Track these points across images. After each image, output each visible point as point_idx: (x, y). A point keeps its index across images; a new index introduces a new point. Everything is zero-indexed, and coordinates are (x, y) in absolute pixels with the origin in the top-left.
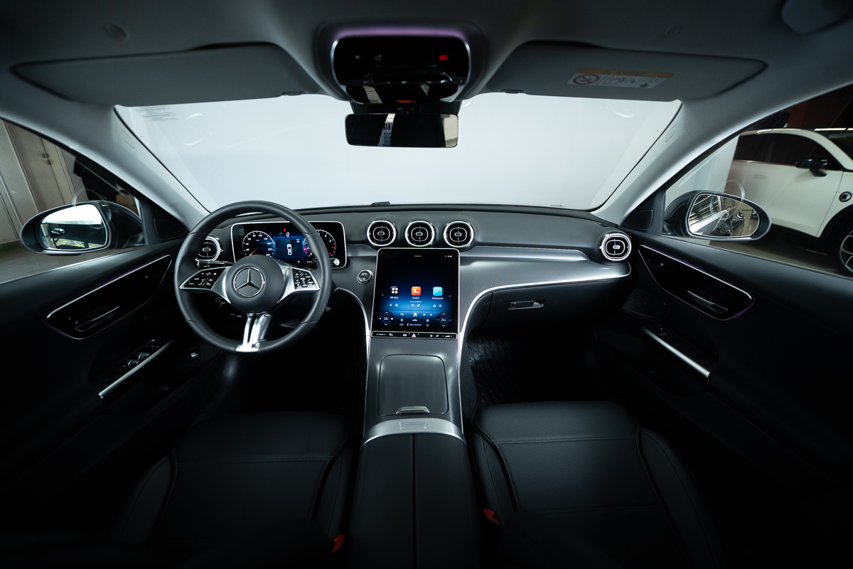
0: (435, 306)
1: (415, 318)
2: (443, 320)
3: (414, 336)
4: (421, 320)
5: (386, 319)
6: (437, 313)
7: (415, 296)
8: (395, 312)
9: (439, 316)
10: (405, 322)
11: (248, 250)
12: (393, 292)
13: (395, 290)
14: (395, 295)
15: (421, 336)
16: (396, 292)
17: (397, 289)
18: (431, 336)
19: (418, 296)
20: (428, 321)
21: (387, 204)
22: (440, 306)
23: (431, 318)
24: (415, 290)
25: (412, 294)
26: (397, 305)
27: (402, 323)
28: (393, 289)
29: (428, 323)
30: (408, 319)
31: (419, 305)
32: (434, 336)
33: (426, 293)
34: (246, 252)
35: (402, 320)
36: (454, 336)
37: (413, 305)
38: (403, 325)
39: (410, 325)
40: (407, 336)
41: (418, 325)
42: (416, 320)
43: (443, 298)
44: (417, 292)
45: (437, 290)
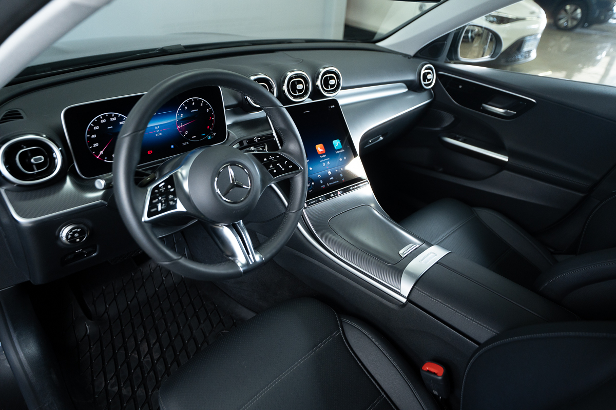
0: (340, 160)
1: (331, 176)
3: (339, 193)
4: (336, 176)
5: (309, 185)
7: (322, 155)
8: (313, 176)
10: (325, 183)
11: (96, 145)
15: (344, 191)
18: (352, 188)
19: (324, 154)
20: (341, 175)
22: (344, 158)
23: (342, 172)
24: (320, 148)
25: (319, 153)
26: (311, 169)
27: (322, 184)
29: (342, 178)
30: (326, 179)
31: (328, 163)
33: (330, 149)
34: (94, 149)
35: (322, 182)
37: (324, 164)
38: (324, 186)
39: (330, 184)
40: (334, 196)
41: (336, 182)
42: (333, 178)
43: (343, 150)
44: (322, 150)
45: (337, 143)
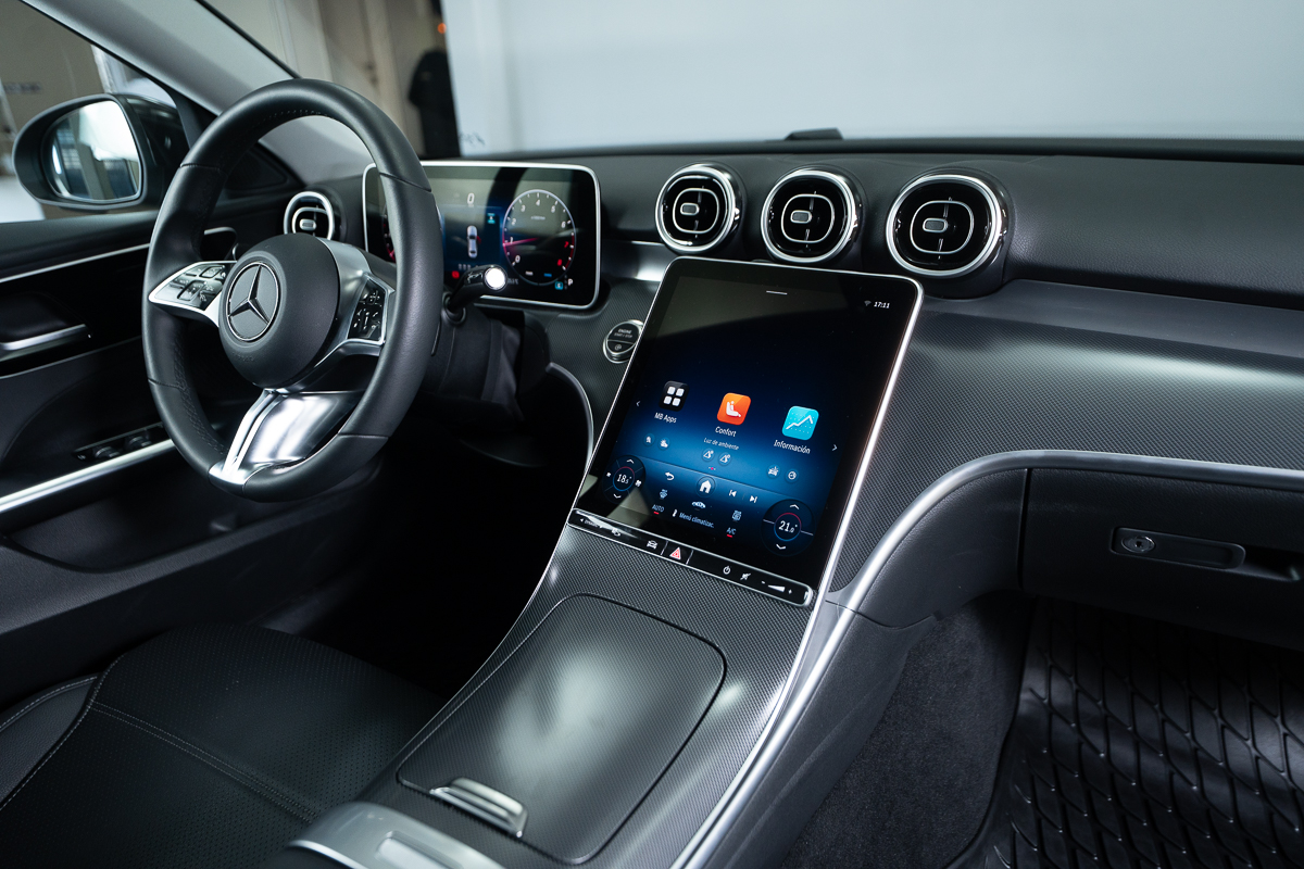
0: (774, 472)
1: (702, 497)
2: (785, 526)
3: (677, 554)
4: (719, 506)
5: (623, 479)
6: (773, 497)
7: (725, 425)
8: (653, 464)
9: (776, 511)
10: (669, 504)
12: (667, 400)
13: (674, 394)
14: (670, 409)
15: (699, 561)
16: (677, 402)
17: (680, 392)
18: (727, 570)
19: (732, 427)
20: (737, 516)
21: (832, 135)
22: (793, 475)
23: (747, 509)
24: (733, 406)
25: (720, 417)
26: (664, 444)
27: (660, 502)
28: (671, 390)
29: (733, 524)
30: (683, 496)
31: (727, 457)
32: (736, 574)
33: (762, 425)
35: (663, 495)
36: (798, 596)
37: (710, 453)
38: (661, 509)
39: (682, 515)
40: (657, 551)
41: (702, 522)
42: (703, 505)
43: (808, 451)
44: (736, 414)
45: (801, 420)
